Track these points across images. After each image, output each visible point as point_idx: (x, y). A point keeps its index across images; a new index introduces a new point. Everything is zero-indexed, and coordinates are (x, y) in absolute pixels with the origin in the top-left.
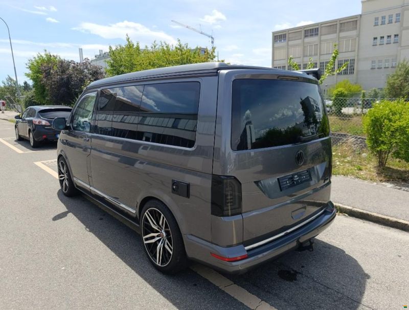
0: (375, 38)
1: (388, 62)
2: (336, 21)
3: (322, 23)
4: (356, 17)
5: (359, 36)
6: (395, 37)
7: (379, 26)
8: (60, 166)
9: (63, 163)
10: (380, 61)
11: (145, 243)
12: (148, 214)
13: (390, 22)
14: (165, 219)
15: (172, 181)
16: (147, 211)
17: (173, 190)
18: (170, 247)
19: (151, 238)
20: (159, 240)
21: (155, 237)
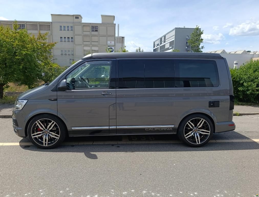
0: (61, 38)
1: (70, 52)
2: (37, 22)
3: (27, 22)
4: (49, 23)
5: (52, 34)
6: (71, 39)
7: (63, 31)
8: (38, 124)
9: (49, 120)
10: (65, 51)
11: (186, 138)
12: (189, 123)
13: (68, 30)
14: (204, 120)
15: (209, 102)
16: (189, 121)
17: (210, 106)
18: (206, 132)
19: (189, 135)
20: (194, 133)
21: (192, 133)
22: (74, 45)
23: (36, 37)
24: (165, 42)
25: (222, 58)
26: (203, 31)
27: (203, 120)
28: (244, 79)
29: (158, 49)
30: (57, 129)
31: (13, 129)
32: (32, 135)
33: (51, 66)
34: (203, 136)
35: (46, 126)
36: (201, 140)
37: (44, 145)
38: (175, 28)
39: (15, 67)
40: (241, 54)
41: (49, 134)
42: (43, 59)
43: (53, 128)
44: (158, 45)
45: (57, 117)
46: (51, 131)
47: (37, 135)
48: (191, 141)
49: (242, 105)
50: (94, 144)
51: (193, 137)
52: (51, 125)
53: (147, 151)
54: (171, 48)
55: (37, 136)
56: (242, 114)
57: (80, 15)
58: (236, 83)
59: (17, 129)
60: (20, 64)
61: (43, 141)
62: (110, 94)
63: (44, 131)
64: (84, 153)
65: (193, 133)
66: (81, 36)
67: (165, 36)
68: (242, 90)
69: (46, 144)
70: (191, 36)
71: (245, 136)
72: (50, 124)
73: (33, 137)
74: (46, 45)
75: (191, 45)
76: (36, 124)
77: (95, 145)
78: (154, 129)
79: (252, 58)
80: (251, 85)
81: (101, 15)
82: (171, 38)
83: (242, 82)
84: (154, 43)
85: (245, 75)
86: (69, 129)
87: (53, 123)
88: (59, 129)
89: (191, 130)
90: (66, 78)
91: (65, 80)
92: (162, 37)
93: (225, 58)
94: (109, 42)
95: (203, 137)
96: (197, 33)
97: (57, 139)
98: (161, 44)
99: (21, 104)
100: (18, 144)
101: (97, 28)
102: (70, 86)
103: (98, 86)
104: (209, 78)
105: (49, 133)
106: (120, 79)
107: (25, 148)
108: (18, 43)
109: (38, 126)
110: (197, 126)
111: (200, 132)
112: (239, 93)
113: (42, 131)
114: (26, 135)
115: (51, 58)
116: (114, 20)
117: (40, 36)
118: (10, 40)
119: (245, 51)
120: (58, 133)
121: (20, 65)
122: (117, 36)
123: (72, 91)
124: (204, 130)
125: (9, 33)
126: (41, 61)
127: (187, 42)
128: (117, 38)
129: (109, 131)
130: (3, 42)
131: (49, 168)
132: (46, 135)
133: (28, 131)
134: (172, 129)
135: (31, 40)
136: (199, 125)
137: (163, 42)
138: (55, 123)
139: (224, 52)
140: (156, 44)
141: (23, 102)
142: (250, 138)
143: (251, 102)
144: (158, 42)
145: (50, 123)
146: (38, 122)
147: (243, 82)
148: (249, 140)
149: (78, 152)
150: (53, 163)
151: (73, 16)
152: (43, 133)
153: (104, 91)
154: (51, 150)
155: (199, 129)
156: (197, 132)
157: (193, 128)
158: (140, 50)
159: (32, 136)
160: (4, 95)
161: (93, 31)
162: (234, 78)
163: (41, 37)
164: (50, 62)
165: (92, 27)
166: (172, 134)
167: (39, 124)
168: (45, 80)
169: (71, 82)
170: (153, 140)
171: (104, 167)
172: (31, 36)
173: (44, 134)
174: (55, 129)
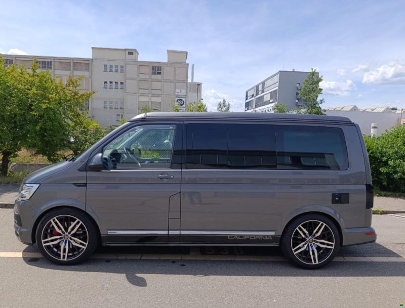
0: (105, 82)
1: (117, 104)
2: (69, 59)
3: (55, 58)
4: (88, 60)
5: (91, 77)
6: (121, 84)
7: (108, 73)
8: (53, 224)
9: (71, 217)
10: (111, 102)
11: (295, 253)
12: (300, 228)
13: (116, 71)
14: (325, 225)
15: (332, 195)
16: (300, 226)
17: (334, 201)
18: (328, 245)
19: (300, 248)
20: (308, 246)
21: (304, 245)
22: (125, 94)
23: (65, 82)
24: (263, 91)
25: (353, 124)
26: (322, 77)
27: (322, 225)
28: (389, 154)
29: (253, 103)
30: (85, 233)
31: (14, 230)
32: (43, 241)
33: (84, 128)
34: (323, 251)
35: (66, 226)
36: (320, 258)
37: (62, 259)
38: (280, 71)
39: (29, 127)
40: (383, 112)
41: (71, 241)
42: (74, 116)
43: (77, 230)
44: (253, 96)
45: (85, 212)
46: (74, 235)
47: (52, 241)
48: (303, 258)
49: (385, 196)
50: (142, 258)
51: (306, 252)
52: (76, 225)
53: (230, 275)
54: (273, 100)
55: (51, 244)
56: (387, 211)
57: (135, 50)
58: (376, 160)
59: (19, 231)
60: (36, 122)
61: (60, 251)
62: (172, 177)
63: (62, 235)
64: (124, 275)
65: (306, 246)
66: (136, 81)
67: (263, 83)
68: (386, 172)
69: (64, 257)
70: (304, 83)
71: (393, 252)
72: (73, 224)
73: (44, 245)
74: (79, 95)
75: (303, 97)
76: (51, 223)
77: (144, 260)
78: (242, 237)
79: (399, 119)
80: (399, 165)
81: (168, 51)
82: (273, 86)
83: (385, 159)
84: (247, 93)
85: (389, 148)
86: (103, 232)
87: (78, 222)
88: (86, 233)
89: (303, 240)
90: (102, 151)
91: (100, 155)
92: (260, 84)
93: (358, 125)
94: (177, 91)
95: (323, 253)
96: (313, 80)
97: (84, 249)
98: (257, 94)
99: (28, 191)
100: (20, 255)
101: (161, 69)
102: (108, 163)
103: (155, 162)
104: (332, 154)
105: (70, 238)
106: (188, 151)
107: (31, 263)
108: (35, 92)
109: (53, 227)
110: (313, 234)
111: (318, 244)
112: (381, 177)
113: (59, 234)
114: (34, 241)
115: (85, 115)
116: (187, 57)
117: (71, 80)
118: (25, 86)
119: (388, 108)
120: (84, 239)
121: (36, 126)
122: (191, 81)
123: (111, 171)
124: (325, 240)
125: (23, 76)
126: (69, 120)
127: (297, 93)
128: (191, 84)
129: (168, 238)
130: (14, 89)
131: (66, 301)
132: (66, 242)
133: (37, 235)
134: (271, 238)
135: (56, 88)
136: (317, 232)
137: (260, 92)
138: (81, 222)
139: (355, 109)
140: (250, 94)
141: (32, 187)
142: (401, 255)
143: (400, 191)
144: (253, 92)
145: (74, 222)
146: (54, 220)
147: (388, 160)
148: (400, 258)
149: (115, 273)
150: (73, 292)
151: (125, 50)
152: (61, 238)
153: (162, 173)
154: (73, 267)
155: (317, 238)
156: (314, 244)
157: (307, 237)
158: (224, 103)
159: (43, 243)
160: (8, 170)
161: (153, 73)
162: (372, 153)
163: (72, 82)
164: (84, 121)
165: (153, 67)
166: (272, 245)
167: (56, 223)
168: (73, 148)
169: (110, 157)
170: (240, 255)
171: (156, 302)
172: (57, 81)
173: (63, 240)
174: (81, 232)
